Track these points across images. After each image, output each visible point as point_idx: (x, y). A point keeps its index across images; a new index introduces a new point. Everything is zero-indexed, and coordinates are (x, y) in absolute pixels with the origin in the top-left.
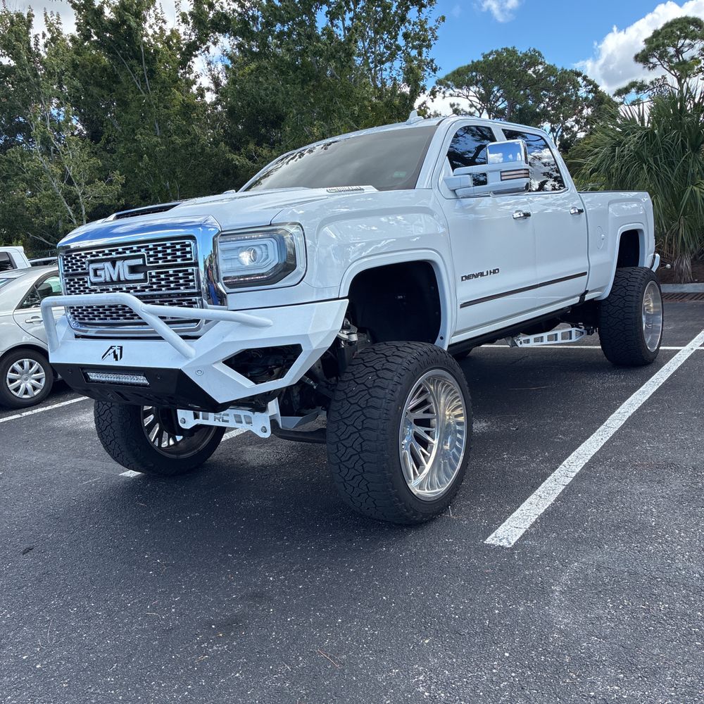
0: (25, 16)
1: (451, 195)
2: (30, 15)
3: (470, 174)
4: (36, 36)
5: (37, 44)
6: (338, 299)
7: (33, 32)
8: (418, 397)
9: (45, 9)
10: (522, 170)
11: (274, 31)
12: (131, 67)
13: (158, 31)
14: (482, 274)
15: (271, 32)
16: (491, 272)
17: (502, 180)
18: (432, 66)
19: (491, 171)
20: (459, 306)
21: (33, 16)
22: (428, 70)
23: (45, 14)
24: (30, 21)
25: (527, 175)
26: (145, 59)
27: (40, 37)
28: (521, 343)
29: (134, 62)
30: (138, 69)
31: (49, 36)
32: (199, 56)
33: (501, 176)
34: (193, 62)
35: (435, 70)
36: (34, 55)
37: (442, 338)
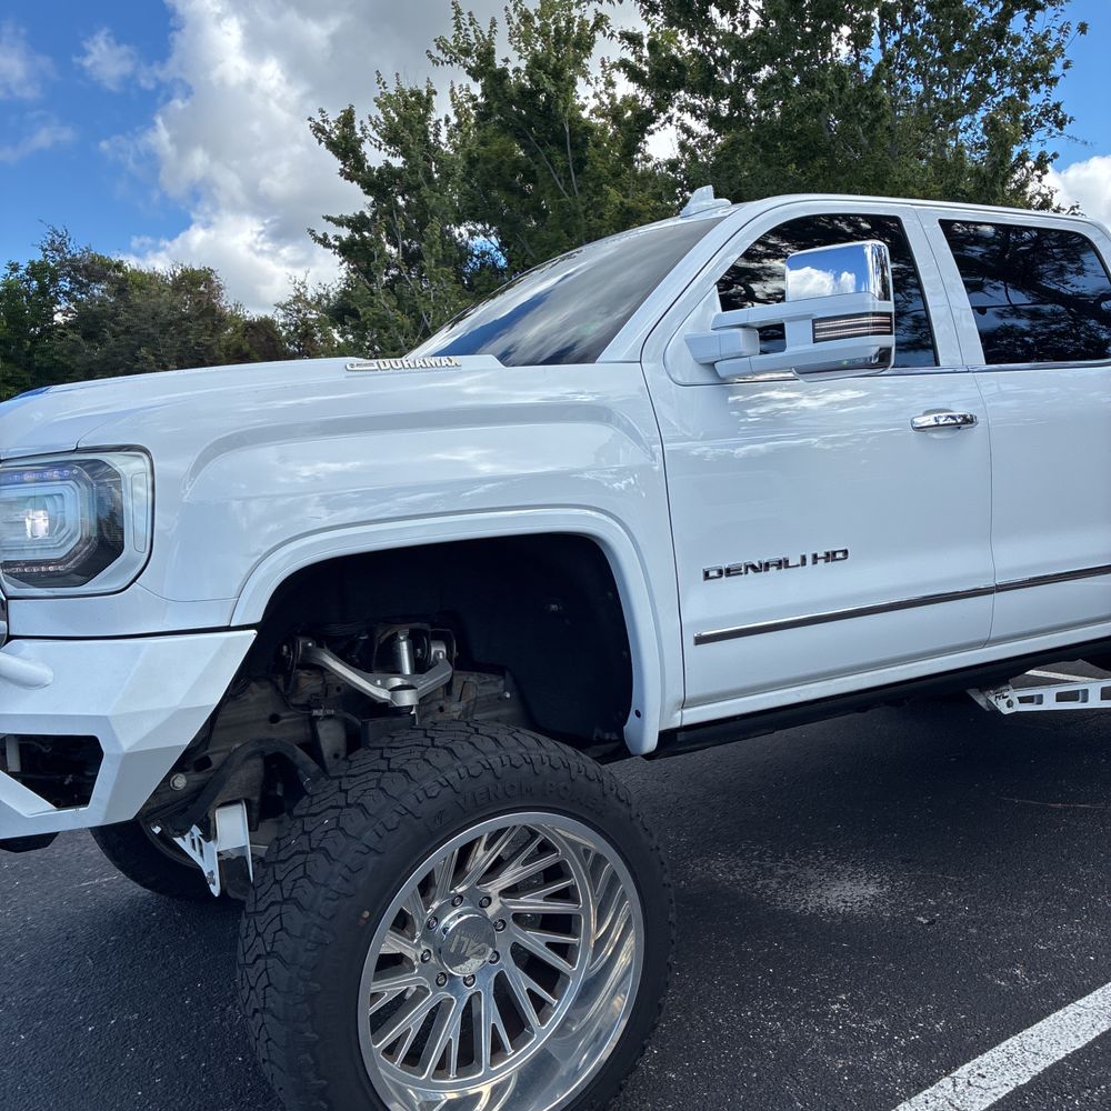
0: (425, 94)
1: (702, 376)
2: (432, 92)
3: (744, 326)
4: (437, 122)
5: (437, 135)
6: (228, 629)
7: (434, 116)
8: (526, 862)
9: (452, 83)
10: (866, 314)
11: (757, 79)
12: (549, 157)
13: (607, 102)
14: (782, 564)
15: (750, 83)
16: (815, 557)
17: (815, 341)
18: (1056, 116)
19: (792, 319)
20: (689, 641)
21: (435, 93)
22: (1048, 124)
23: (452, 90)
24: (429, 101)
25: (887, 329)
26: (571, 145)
27: (442, 124)
28: (1010, 704)
29: (553, 149)
30: (559, 158)
31: (454, 120)
32: (657, 132)
33: (815, 331)
34: (645, 143)
35: (1060, 124)
36: (431, 150)
37: (638, 714)
